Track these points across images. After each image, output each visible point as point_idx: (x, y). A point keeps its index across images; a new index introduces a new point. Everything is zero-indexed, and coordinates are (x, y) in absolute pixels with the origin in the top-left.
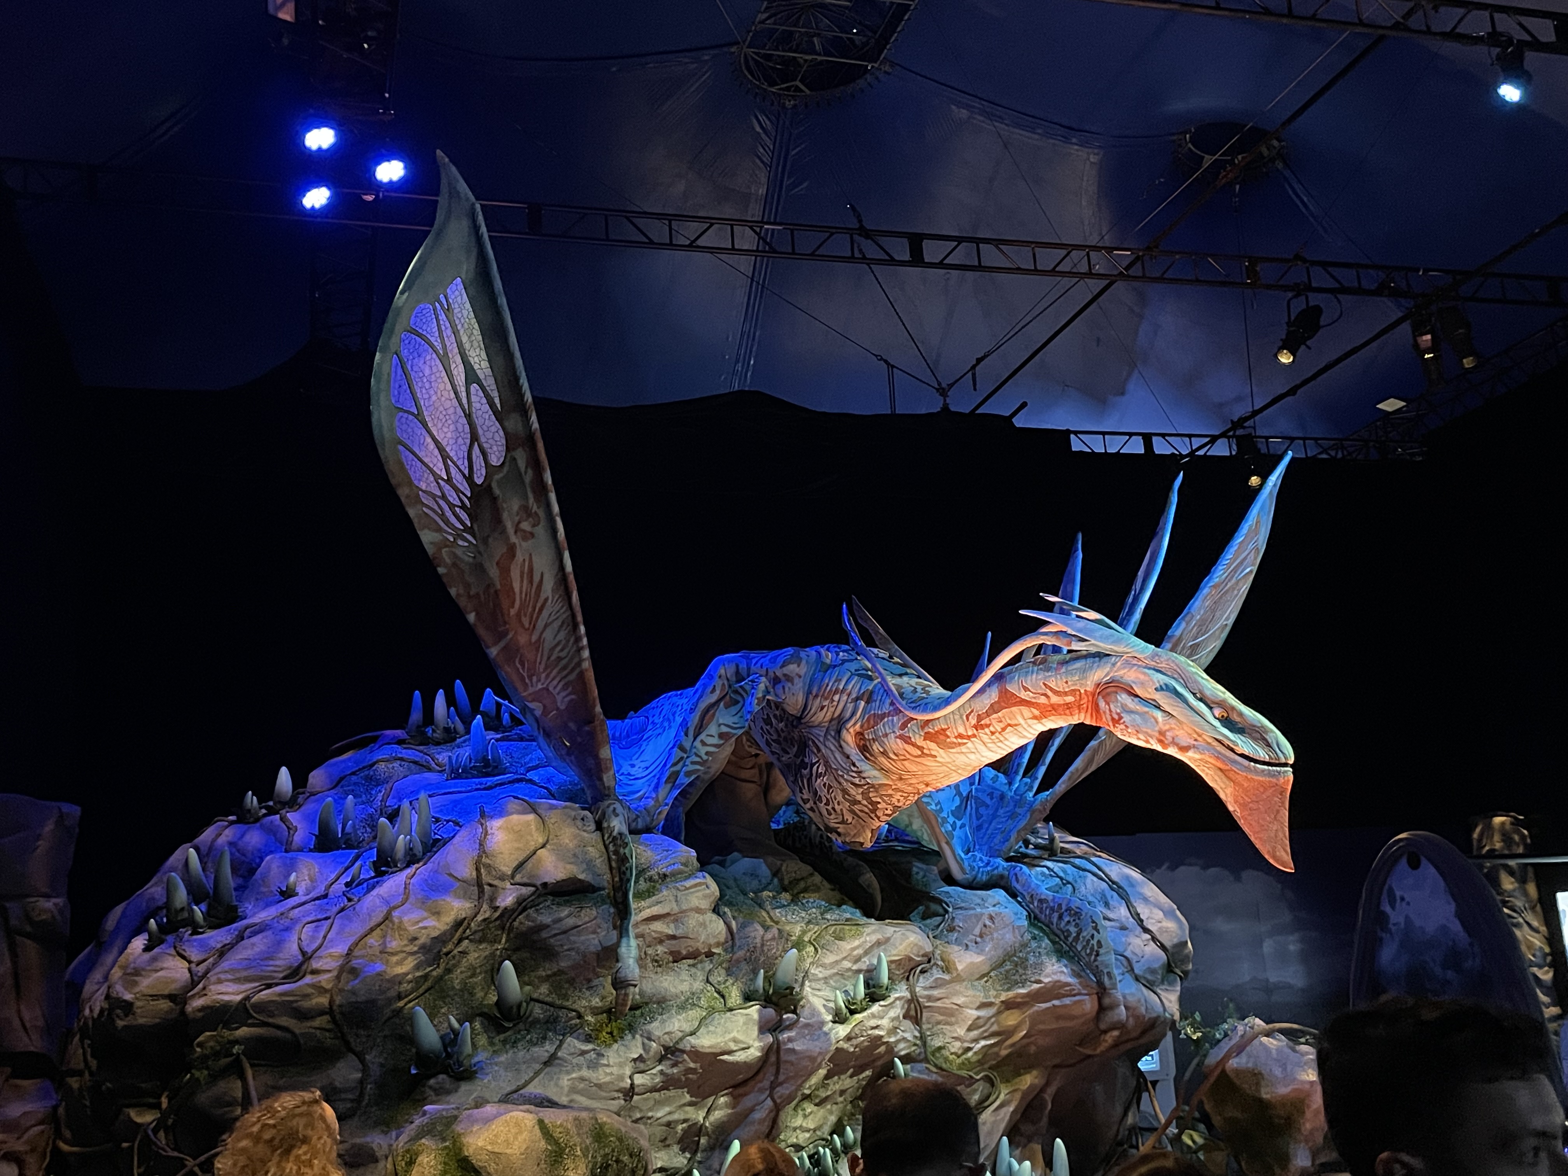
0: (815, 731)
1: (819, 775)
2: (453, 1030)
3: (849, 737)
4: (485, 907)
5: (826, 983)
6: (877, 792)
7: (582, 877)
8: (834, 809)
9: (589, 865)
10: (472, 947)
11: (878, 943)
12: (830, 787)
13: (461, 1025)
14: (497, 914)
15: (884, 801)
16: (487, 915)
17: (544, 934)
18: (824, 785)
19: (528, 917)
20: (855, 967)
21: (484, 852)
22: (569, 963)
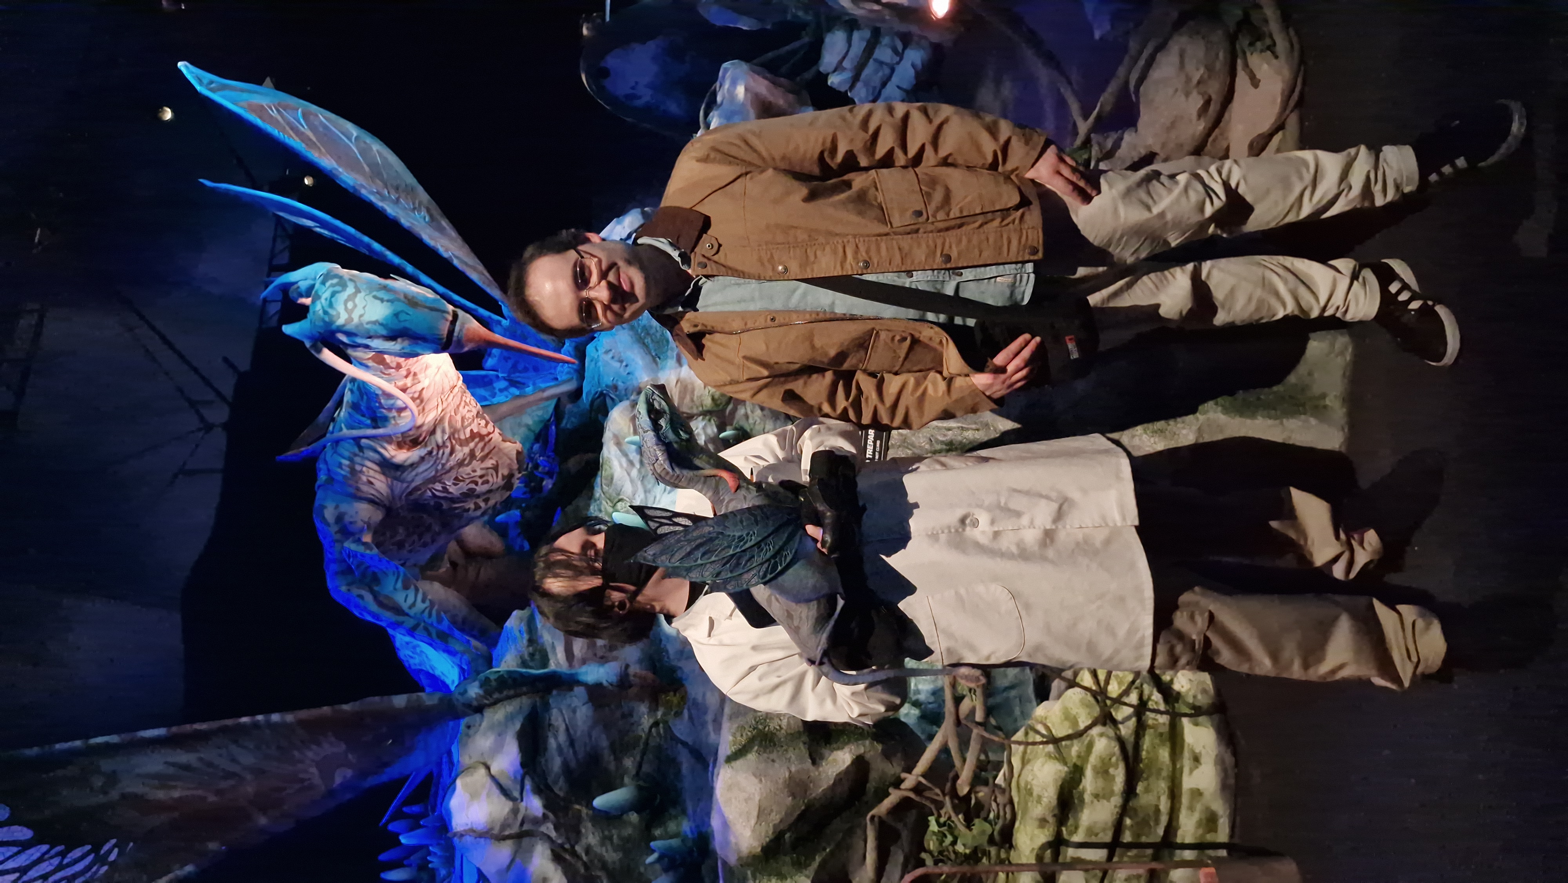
0: (397, 491)
1: (445, 490)
2: (659, 860)
3: (401, 456)
4: (543, 829)
5: (649, 492)
6: (459, 431)
7: (518, 726)
8: (481, 477)
9: (510, 718)
10: (584, 841)
11: (618, 444)
12: (456, 479)
13: (653, 851)
14: (551, 815)
15: (470, 424)
16: (551, 826)
17: (573, 764)
18: (455, 484)
19: (556, 782)
20: (638, 466)
21: (487, 832)
22: (604, 736)
